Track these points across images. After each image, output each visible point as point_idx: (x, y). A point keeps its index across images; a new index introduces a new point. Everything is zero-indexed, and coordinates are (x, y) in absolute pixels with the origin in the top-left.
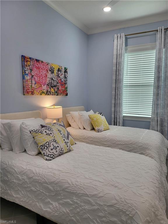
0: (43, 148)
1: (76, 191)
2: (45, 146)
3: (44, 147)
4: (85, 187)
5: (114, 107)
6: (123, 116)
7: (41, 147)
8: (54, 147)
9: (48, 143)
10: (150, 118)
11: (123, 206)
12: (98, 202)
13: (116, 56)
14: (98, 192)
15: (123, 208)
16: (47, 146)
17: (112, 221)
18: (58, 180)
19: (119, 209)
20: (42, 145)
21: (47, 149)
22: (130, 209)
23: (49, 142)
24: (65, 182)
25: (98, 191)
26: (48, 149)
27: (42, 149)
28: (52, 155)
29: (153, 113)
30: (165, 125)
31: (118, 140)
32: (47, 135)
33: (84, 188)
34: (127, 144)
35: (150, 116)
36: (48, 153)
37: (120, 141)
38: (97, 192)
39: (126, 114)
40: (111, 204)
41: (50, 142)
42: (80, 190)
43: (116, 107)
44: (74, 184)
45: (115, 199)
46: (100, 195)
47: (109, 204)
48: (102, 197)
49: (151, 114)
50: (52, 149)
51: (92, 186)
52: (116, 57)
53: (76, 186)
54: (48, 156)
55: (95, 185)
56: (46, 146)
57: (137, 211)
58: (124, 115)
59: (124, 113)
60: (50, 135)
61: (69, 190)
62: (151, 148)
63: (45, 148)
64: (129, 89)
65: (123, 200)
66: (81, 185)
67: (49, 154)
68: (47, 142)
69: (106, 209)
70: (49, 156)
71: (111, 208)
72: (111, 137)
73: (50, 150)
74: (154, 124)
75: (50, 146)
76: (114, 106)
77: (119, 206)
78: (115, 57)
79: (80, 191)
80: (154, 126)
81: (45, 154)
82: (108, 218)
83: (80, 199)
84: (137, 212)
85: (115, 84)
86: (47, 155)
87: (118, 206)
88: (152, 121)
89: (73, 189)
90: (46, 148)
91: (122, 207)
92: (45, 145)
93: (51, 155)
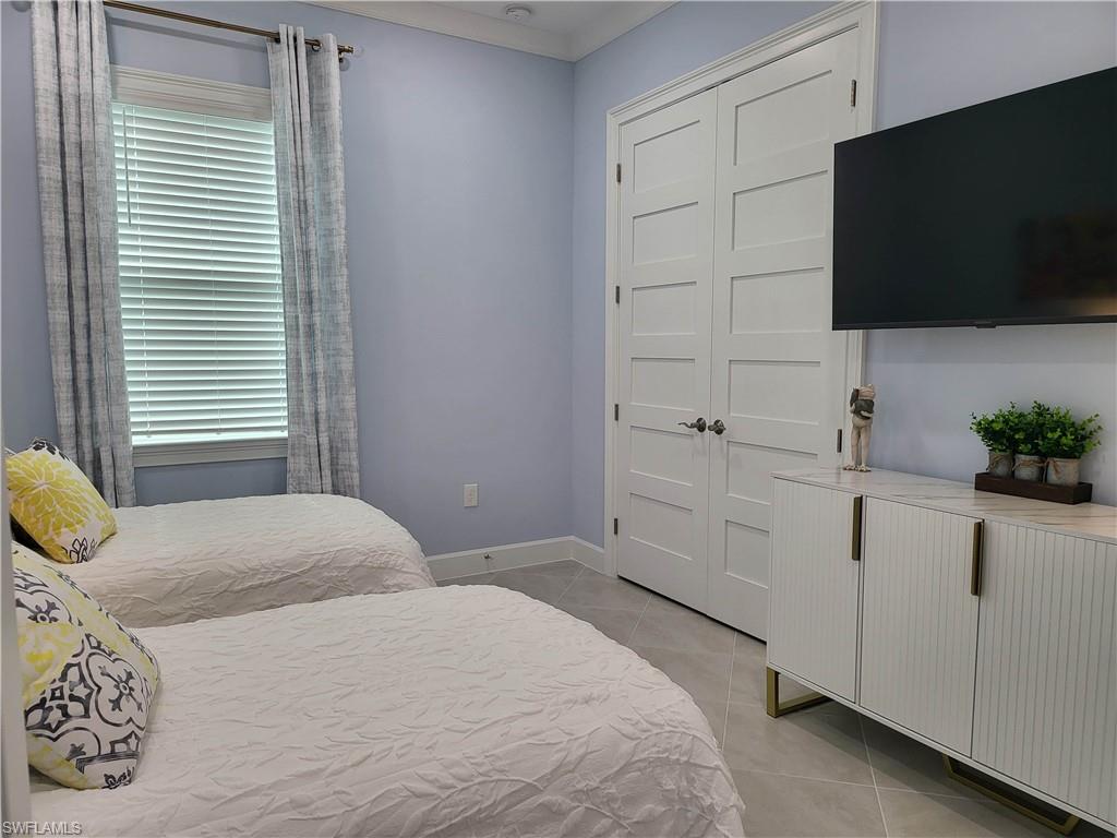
0: (56, 715)
1: (476, 803)
2: (66, 701)
3: (63, 708)
4: (503, 762)
5: (70, 404)
6: (135, 448)
7: (37, 716)
8: (117, 687)
9: (73, 674)
10: (285, 439)
11: (655, 745)
12: (579, 786)
13: (53, 100)
14: (560, 750)
15: (658, 752)
16: (81, 692)
17: (641, 819)
18: (355, 818)
19: (650, 763)
20: (44, 700)
21: (87, 710)
22: (675, 741)
23: (79, 665)
24: (403, 802)
25: (558, 747)
26: (93, 713)
27: (48, 727)
28: (130, 736)
29: (295, 415)
30: (347, 462)
31: (243, 568)
32: (35, 619)
33: (502, 771)
34: (296, 575)
35: (285, 434)
36: (109, 734)
37: (255, 572)
38: (558, 751)
39: (145, 437)
40: (622, 763)
41: (82, 659)
42: (492, 789)
43: (85, 404)
44: (451, 781)
45: (623, 735)
46: (573, 757)
47: (616, 769)
48: (582, 758)
49: (286, 423)
50: (116, 704)
51: (524, 742)
52: (54, 108)
53: (465, 785)
54: (113, 756)
55: (529, 735)
56: (72, 698)
57: (694, 732)
58: (137, 441)
59: (135, 433)
60: (53, 613)
61: (440, 824)
62: (401, 560)
63: (70, 711)
64: (147, 301)
65: (645, 725)
66: (482, 764)
67: (113, 743)
68: (69, 666)
69: (613, 791)
70: (120, 748)
71: (628, 776)
72: (196, 565)
73: (106, 709)
74: (303, 466)
75: (100, 688)
76: (70, 395)
77: (645, 750)
78: (47, 103)
79: (495, 792)
80: (302, 474)
81: (91, 751)
82: (625, 818)
83: (506, 826)
84: (695, 737)
85: (64, 263)
86: (106, 750)
87: (643, 756)
88: (293, 455)
89: (457, 805)
90: (75, 708)
91: (656, 749)
92: (67, 693)
93: (125, 740)
